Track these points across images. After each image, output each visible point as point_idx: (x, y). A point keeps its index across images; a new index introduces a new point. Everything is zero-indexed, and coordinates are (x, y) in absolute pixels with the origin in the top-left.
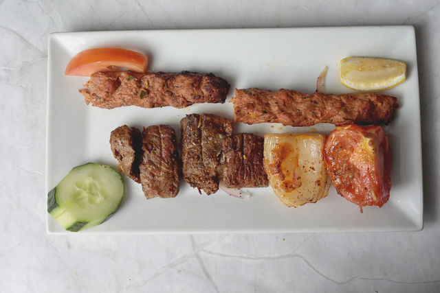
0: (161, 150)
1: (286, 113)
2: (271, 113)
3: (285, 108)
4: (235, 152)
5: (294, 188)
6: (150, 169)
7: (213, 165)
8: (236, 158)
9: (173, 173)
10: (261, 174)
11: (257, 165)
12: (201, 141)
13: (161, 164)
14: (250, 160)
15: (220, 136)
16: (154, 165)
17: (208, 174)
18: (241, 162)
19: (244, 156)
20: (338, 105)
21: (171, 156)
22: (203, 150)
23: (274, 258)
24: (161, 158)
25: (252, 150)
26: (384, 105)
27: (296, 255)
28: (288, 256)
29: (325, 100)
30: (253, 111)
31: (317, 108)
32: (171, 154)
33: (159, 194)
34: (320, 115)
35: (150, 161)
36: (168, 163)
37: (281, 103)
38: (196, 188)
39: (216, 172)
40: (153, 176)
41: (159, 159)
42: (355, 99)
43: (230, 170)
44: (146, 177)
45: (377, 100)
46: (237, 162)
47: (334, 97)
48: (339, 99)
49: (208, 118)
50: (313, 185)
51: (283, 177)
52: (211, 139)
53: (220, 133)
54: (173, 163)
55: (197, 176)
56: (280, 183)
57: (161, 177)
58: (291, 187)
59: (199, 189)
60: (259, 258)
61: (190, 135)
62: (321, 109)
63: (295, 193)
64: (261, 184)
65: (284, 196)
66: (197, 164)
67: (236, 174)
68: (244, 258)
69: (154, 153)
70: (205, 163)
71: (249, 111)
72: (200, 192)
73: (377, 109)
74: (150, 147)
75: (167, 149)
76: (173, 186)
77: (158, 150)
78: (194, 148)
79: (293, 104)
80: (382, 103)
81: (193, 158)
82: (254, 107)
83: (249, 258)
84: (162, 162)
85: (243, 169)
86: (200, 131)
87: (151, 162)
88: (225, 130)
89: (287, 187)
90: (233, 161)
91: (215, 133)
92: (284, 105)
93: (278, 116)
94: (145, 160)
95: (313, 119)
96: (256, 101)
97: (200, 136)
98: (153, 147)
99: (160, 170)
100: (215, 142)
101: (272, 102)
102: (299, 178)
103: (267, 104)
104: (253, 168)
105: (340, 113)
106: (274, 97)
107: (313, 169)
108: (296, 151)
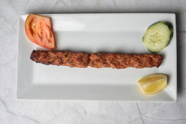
1: (113, 64)
2: (107, 64)
3: (113, 62)
20: (136, 59)
23: (174, 120)
26: (157, 59)
27: (184, 119)
28: (181, 119)
29: (131, 57)
30: (99, 63)
31: (127, 61)
34: (128, 64)
37: (111, 59)
42: (144, 56)
45: (153, 57)
47: (134, 56)
48: (136, 57)
60: (168, 120)
62: (129, 61)
68: (162, 120)
71: (97, 63)
73: (153, 61)
79: (116, 59)
80: (155, 58)
82: (99, 61)
83: (164, 120)
92: (113, 60)
93: (110, 64)
95: (125, 66)
96: (100, 59)
101: (107, 59)
103: (105, 60)
105: (137, 63)
106: (108, 56)
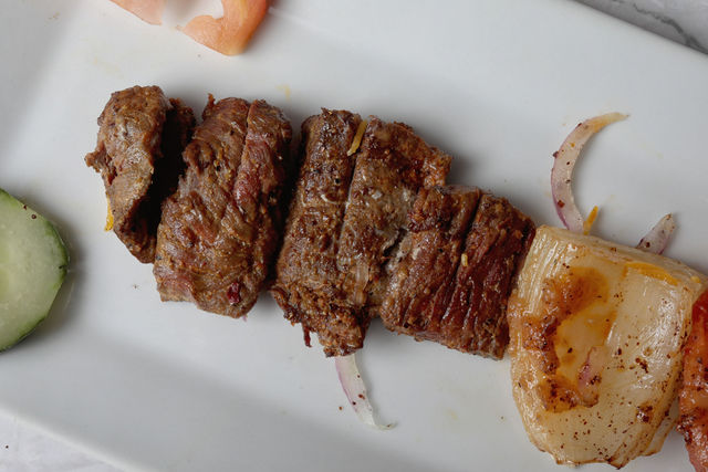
0: (234, 173)
4: (444, 239)
5: (573, 405)
6: (189, 218)
7: (363, 273)
8: (440, 257)
9: (250, 250)
10: (493, 322)
11: (491, 294)
12: (345, 197)
13: (223, 214)
14: (478, 272)
15: (406, 195)
16: (204, 212)
17: (342, 295)
18: (450, 271)
19: (464, 258)
21: (259, 199)
22: (347, 223)
24: (229, 196)
25: (491, 248)
32: (260, 193)
33: (195, 295)
35: (195, 195)
36: (243, 217)
38: (299, 326)
39: (367, 294)
40: (194, 240)
41: (221, 197)
43: (413, 284)
44: (173, 239)
46: (438, 268)
49: (384, 136)
50: (629, 412)
51: (552, 365)
52: (376, 196)
53: (407, 185)
54: (259, 220)
55: (309, 291)
56: (538, 378)
57: (213, 252)
58: (567, 399)
59: (307, 330)
61: (320, 171)
63: (570, 419)
64: (485, 349)
65: (538, 417)
66: (318, 258)
67: (424, 301)
69: (212, 176)
70: (342, 261)
72: (307, 339)
74: (205, 157)
75: (254, 178)
76: (242, 286)
77: (226, 172)
78: (323, 210)
81: (313, 239)
84: (229, 209)
85: (449, 290)
86: (350, 165)
87: (196, 201)
88: (421, 180)
89: (554, 394)
90: (427, 261)
91: (393, 183)
94: (184, 190)
97: (347, 179)
98: (213, 157)
99: (214, 228)
100: (387, 208)
102: (596, 380)
104: (478, 298)
107: (644, 366)
108: (612, 300)
